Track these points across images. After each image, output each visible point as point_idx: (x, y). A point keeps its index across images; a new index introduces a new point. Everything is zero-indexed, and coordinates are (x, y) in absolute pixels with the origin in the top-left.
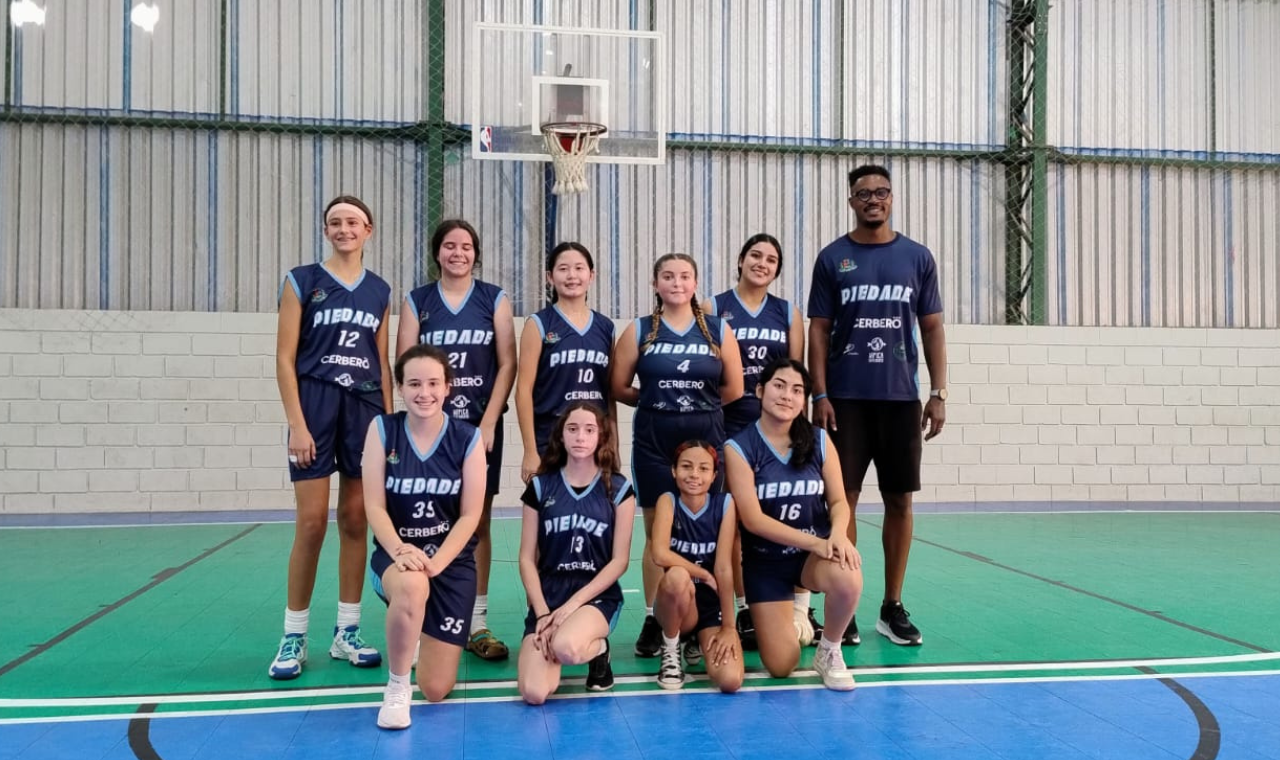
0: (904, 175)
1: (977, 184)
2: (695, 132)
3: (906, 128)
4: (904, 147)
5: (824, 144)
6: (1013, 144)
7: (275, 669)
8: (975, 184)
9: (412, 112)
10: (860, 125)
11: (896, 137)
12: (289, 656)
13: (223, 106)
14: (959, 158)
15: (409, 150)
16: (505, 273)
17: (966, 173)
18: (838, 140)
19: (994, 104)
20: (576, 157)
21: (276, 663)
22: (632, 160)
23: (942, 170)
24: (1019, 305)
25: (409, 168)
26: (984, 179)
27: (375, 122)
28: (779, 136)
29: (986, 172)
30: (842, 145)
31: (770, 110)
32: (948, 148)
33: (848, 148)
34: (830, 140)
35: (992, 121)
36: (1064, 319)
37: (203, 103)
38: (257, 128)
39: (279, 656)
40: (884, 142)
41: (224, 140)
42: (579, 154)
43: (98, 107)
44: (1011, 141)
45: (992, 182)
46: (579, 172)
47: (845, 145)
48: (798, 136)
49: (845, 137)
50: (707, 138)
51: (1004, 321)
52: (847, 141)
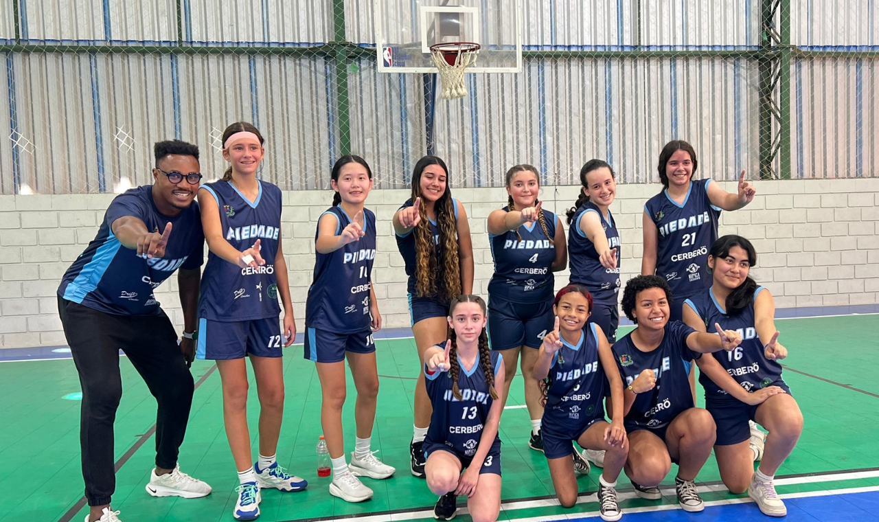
0: (685, 71)
1: (739, 75)
2: (531, 44)
3: (685, 36)
4: (685, 49)
5: (627, 50)
6: (765, 45)
7: (239, 512)
8: (737, 76)
9: (321, 36)
10: (652, 34)
11: (679, 42)
12: (249, 501)
13: (180, 35)
14: (725, 56)
15: (320, 64)
16: (396, 157)
17: (730, 67)
18: (636, 46)
19: (750, 15)
20: (458, 69)
21: (238, 507)
22: (500, 70)
23: (713, 66)
24: (770, 165)
25: (321, 78)
26: (743, 72)
27: (294, 43)
28: (593, 44)
29: (745, 66)
30: (640, 49)
31: (586, 25)
32: (717, 49)
33: (644, 52)
34: (631, 47)
35: (748, 28)
36: (802, 174)
37: (165, 33)
38: (205, 51)
39: (239, 501)
40: (670, 46)
41: (182, 61)
42: (460, 66)
43: (86, 39)
44: (763, 43)
45: (749, 74)
46: (460, 81)
47: (642, 50)
48: (606, 44)
49: (642, 44)
50: (540, 48)
51: (758, 177)
52: (644, 46)
